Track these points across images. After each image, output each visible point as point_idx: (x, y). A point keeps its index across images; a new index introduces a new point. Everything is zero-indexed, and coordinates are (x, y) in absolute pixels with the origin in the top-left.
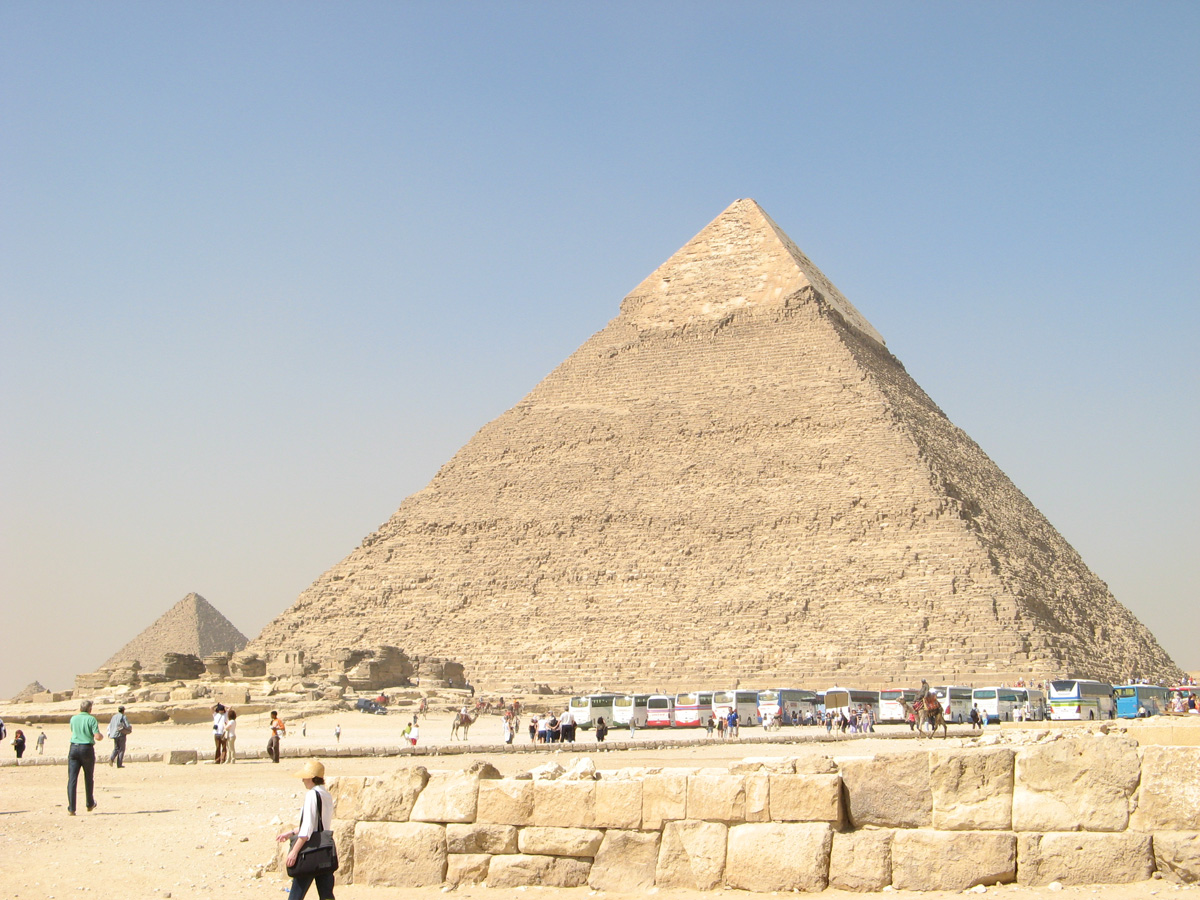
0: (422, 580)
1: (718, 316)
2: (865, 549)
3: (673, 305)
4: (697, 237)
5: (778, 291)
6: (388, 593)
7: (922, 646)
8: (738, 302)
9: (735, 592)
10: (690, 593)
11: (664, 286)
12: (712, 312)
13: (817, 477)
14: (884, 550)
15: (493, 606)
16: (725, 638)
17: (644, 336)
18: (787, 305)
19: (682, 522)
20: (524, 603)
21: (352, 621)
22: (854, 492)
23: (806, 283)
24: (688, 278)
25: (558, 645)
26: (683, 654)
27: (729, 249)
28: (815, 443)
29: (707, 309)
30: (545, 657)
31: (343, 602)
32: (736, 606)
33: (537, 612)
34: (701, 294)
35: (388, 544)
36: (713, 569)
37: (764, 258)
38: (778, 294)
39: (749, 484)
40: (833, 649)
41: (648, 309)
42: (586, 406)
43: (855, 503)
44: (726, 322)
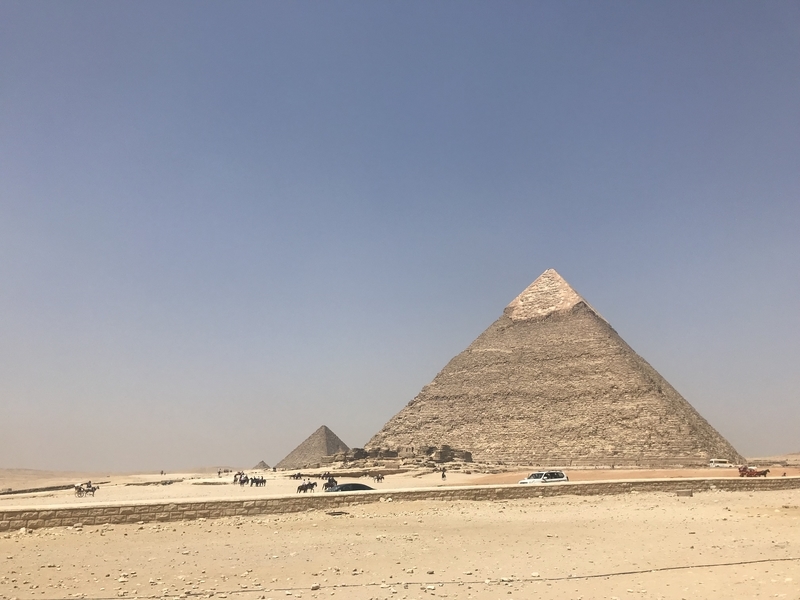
0: (434, 419)
1: (545, 314)
2: (618, 406)
3: (526, 310)
4: (533, 284)
6: (421, 424)
7: (650, 446)
8: (553, 309)
9: (566, 423)
10: (546, 424)
11: (521, 303)
13: (595, 377)
14: (628, 406)
15: (464, 429)
16: (563, 442)
17: (515, 322)
18: (574, 309)
19: (539, 395)
20: (479, 428)
21: (407, 435)
22: (612, 382)
23: (580, 300)
24: (531, 300)
25: (493, 445)
27: (546, 288)
28: (592, 363)
29: (540, 311)
31: (403, 427)
32: (567, 430)
33: (483, 432)
34: (537, 306)
35: (419, 404)
36: (555, 414)
37: (561, 291)
38: (569, 305)
39: (566, 380)
40: (611, 447)
41: (515, 312)
42: (493, 350)
43: (613, 387)
44: (547, 317)
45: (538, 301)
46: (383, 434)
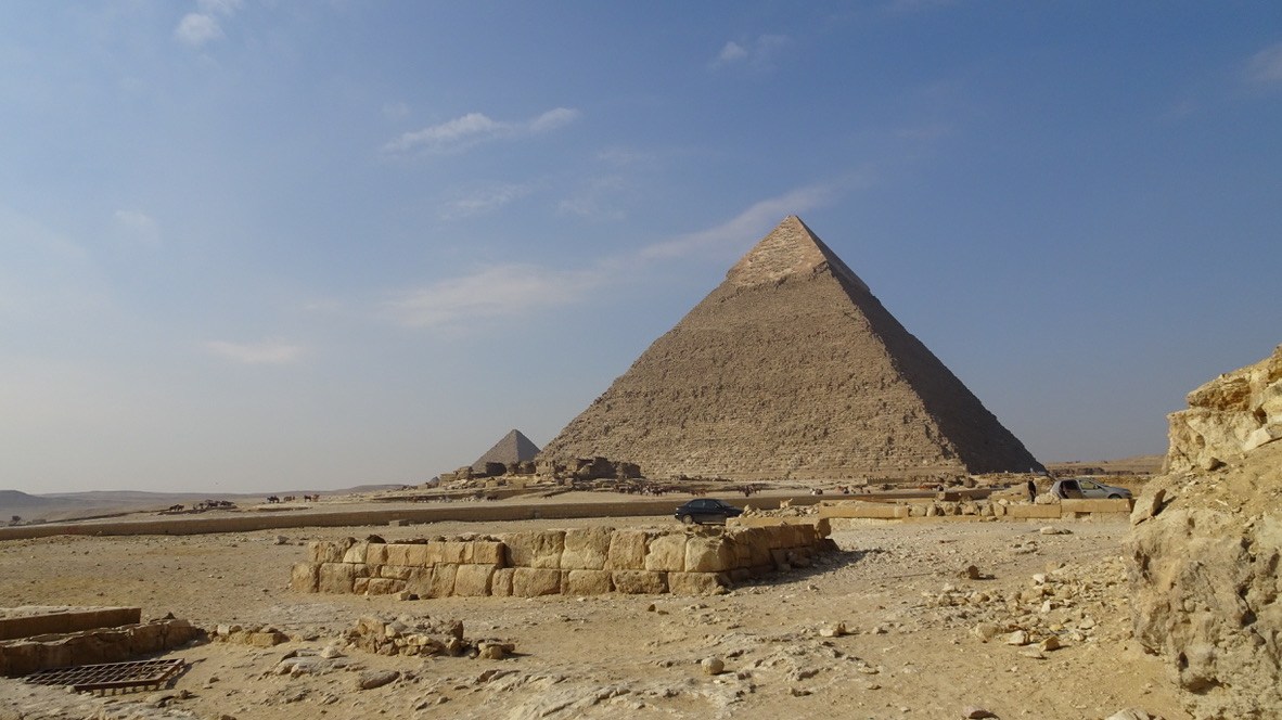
0: (625, 421)
1: (777, 279)
2: (857, 401)
3: (754, 274)
5: (810, 264)
6: (607, 429)
7: (887, 454)
8: (788, 271)
9: (787, 426)
10: (764, 425)
11: (749, 264)
12: (773, 276)
13: (831, 363)
14: (867, 401)
15: (662, 434)
16: (782, 449)
17: (739, 290)
18: (815, 271)
19: (759, 388)
20: (677, 433)
21: (589, 444)
22: (851, 371)
23: (825, 259)
25: (694, 455)
26: (759, 458)
27: (783, 243)
28: (829, 345)
29: (771, 275)
30: (688, 461)
31: (585, 432)
32: (787, 433)
33: (684, 437)
34: (769, 267)
35: (607, 402)
36: (775, 413)
37: (802, 247)
38: (810, 266)
39: (794, 367)
40: (840, 454)
41: (741, 276)
42: (709, 328)
43: (851, 376)
44: (782, 282)
45: (770, 261)
46: (559, 442)
